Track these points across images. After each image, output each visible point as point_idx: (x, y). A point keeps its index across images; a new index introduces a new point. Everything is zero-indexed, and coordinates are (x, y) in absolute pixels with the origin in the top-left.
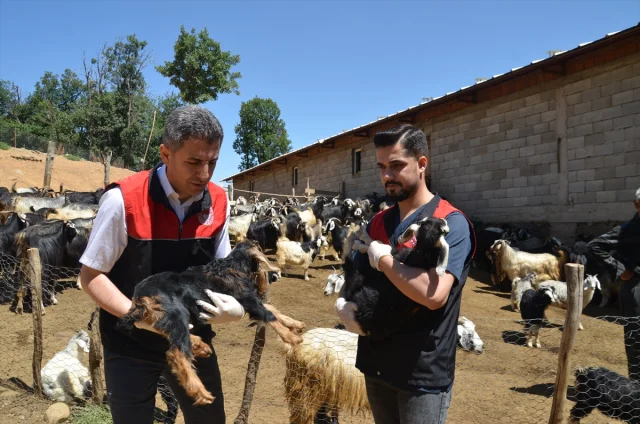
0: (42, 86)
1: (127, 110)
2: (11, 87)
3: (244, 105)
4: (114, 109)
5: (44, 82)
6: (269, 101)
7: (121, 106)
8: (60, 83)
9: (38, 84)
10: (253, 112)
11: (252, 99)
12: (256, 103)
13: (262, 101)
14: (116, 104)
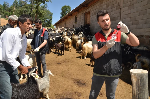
0: (14, 3)
1: (32, 8)
2: (7, 3)
3: (62, 7)
4: (29, 8)
5: (15, 2)
6: (68, 6)
7: (31, 8)
8: (18, 2)
9: (13, 3)
10: (65, 9)
11: (64, 6)
12: (65, 7)
13: (67, 6)
14: (30, 7)
